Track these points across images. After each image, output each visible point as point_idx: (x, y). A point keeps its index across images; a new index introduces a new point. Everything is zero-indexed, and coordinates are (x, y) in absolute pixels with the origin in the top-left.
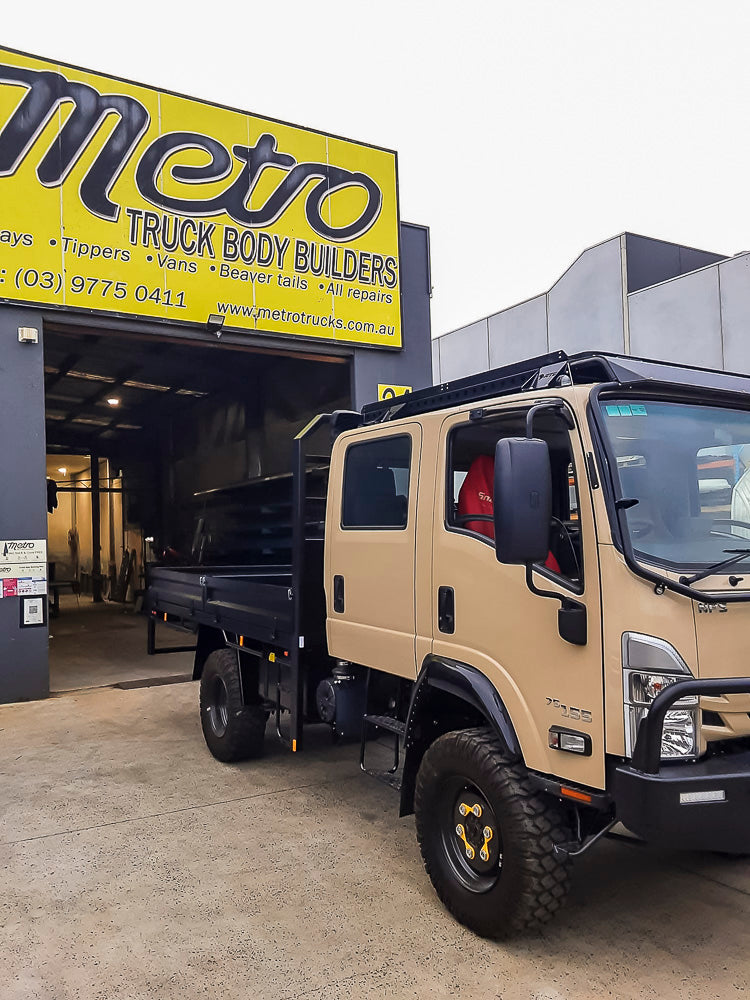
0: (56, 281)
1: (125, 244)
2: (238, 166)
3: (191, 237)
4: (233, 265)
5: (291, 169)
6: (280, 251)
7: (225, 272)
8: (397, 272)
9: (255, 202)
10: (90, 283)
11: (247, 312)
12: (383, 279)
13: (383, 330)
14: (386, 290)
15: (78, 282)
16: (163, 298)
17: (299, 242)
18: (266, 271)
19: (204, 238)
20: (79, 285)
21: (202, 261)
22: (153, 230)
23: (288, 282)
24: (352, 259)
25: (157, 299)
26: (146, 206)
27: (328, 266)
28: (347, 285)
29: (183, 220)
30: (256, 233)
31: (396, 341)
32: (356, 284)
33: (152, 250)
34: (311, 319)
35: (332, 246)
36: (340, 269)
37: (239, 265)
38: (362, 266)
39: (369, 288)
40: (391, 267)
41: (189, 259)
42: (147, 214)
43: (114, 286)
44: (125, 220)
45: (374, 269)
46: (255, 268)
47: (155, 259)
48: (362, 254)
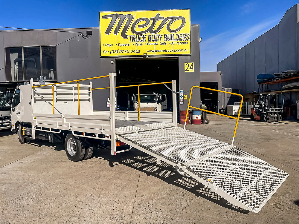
0: (117, 52)
1: (129, 43)
2: (151, 22)
3: (142, 38)
4: (150, 42)
5: (163, 20)
6: (160, 37)
7: (149, 44)
8: (189, 37)
9: (155, 29)
10: (122, 51)
11: (153, 51)
12: (186, 39)
13: (186, 50)
14: (186, 41)
15: (120, 51)
16: (136, 51)
17: (165, 35)
18: (157, 42)
19: (144, 38)
20: (121, 52)
21: (144, 43)
22: (134, 39)
23: (162, 44)
24: (178, 36)
25: (135, 52)
26: (133, 34)
27: (172, 38)
28: (176, 42)
29: (140, 35)
30: (155, 35)
31: (189, 52)
32: (179, 41)
33: (134, 43)
34: (167, 51)
35: (173, 34)
36: (175, 39)
37: (152, 42)
38: (180, 37)
39: (182, 42)
40: (188, 36)
41: (141, 43)
42: (133, 36)
43: (127, 51)
44: (129, 38)
45: (183, 37)
46: (155, 42)
47: (135, 44)
48: (180, 34)
